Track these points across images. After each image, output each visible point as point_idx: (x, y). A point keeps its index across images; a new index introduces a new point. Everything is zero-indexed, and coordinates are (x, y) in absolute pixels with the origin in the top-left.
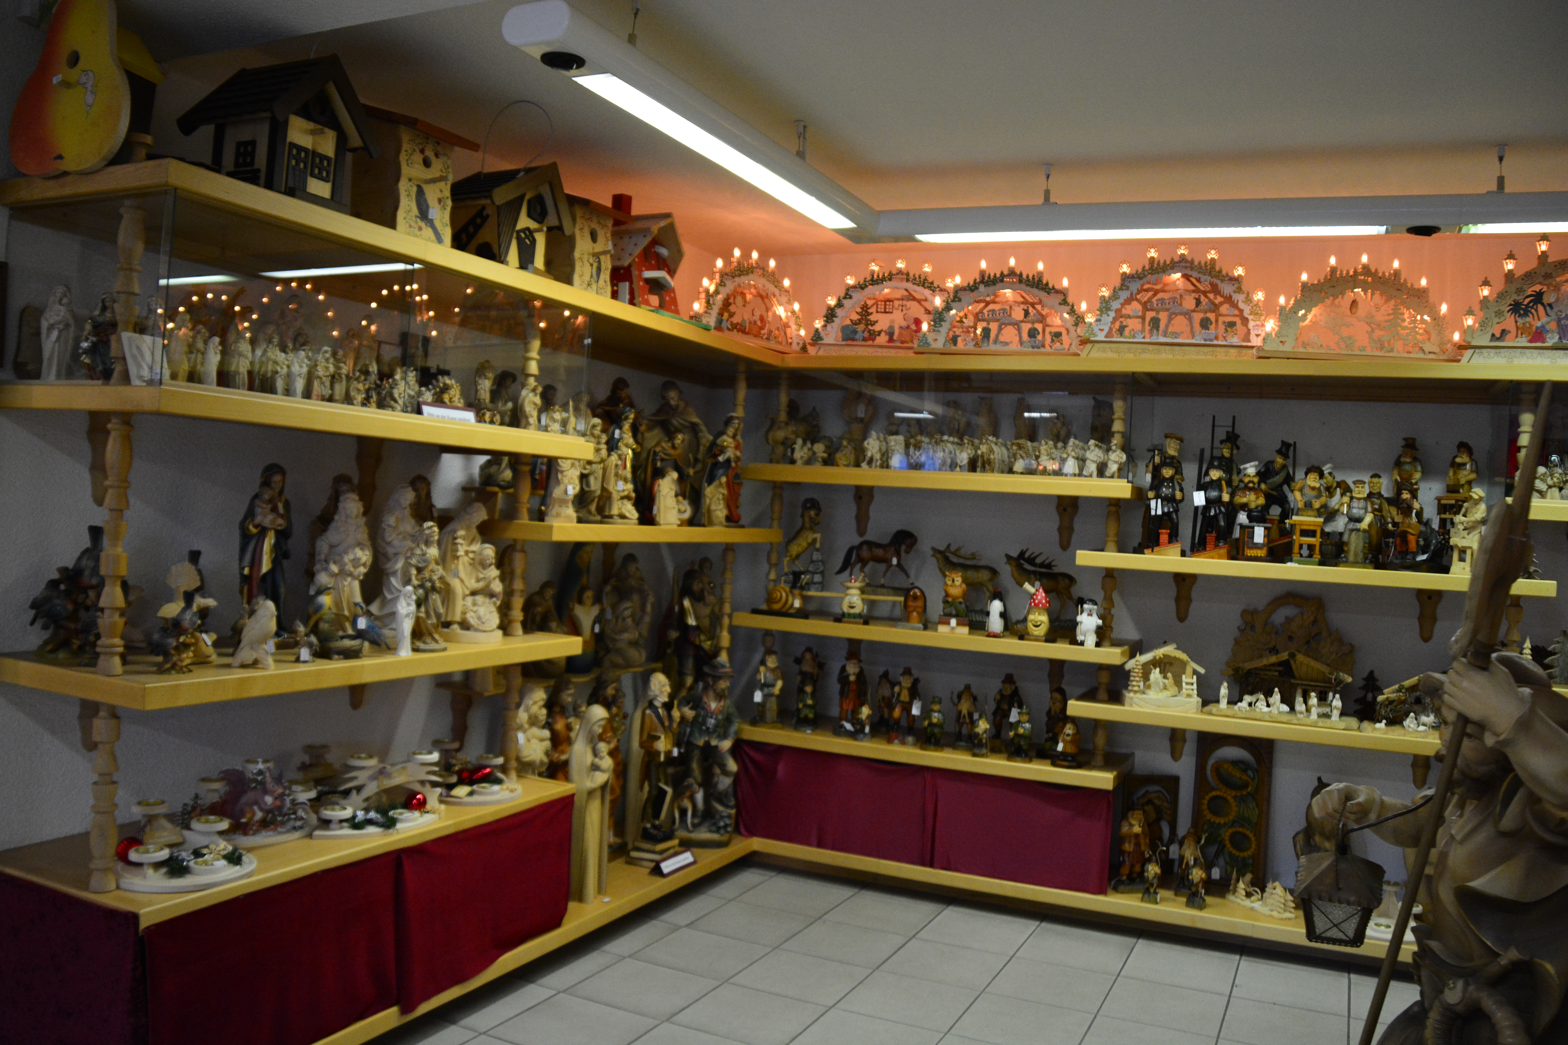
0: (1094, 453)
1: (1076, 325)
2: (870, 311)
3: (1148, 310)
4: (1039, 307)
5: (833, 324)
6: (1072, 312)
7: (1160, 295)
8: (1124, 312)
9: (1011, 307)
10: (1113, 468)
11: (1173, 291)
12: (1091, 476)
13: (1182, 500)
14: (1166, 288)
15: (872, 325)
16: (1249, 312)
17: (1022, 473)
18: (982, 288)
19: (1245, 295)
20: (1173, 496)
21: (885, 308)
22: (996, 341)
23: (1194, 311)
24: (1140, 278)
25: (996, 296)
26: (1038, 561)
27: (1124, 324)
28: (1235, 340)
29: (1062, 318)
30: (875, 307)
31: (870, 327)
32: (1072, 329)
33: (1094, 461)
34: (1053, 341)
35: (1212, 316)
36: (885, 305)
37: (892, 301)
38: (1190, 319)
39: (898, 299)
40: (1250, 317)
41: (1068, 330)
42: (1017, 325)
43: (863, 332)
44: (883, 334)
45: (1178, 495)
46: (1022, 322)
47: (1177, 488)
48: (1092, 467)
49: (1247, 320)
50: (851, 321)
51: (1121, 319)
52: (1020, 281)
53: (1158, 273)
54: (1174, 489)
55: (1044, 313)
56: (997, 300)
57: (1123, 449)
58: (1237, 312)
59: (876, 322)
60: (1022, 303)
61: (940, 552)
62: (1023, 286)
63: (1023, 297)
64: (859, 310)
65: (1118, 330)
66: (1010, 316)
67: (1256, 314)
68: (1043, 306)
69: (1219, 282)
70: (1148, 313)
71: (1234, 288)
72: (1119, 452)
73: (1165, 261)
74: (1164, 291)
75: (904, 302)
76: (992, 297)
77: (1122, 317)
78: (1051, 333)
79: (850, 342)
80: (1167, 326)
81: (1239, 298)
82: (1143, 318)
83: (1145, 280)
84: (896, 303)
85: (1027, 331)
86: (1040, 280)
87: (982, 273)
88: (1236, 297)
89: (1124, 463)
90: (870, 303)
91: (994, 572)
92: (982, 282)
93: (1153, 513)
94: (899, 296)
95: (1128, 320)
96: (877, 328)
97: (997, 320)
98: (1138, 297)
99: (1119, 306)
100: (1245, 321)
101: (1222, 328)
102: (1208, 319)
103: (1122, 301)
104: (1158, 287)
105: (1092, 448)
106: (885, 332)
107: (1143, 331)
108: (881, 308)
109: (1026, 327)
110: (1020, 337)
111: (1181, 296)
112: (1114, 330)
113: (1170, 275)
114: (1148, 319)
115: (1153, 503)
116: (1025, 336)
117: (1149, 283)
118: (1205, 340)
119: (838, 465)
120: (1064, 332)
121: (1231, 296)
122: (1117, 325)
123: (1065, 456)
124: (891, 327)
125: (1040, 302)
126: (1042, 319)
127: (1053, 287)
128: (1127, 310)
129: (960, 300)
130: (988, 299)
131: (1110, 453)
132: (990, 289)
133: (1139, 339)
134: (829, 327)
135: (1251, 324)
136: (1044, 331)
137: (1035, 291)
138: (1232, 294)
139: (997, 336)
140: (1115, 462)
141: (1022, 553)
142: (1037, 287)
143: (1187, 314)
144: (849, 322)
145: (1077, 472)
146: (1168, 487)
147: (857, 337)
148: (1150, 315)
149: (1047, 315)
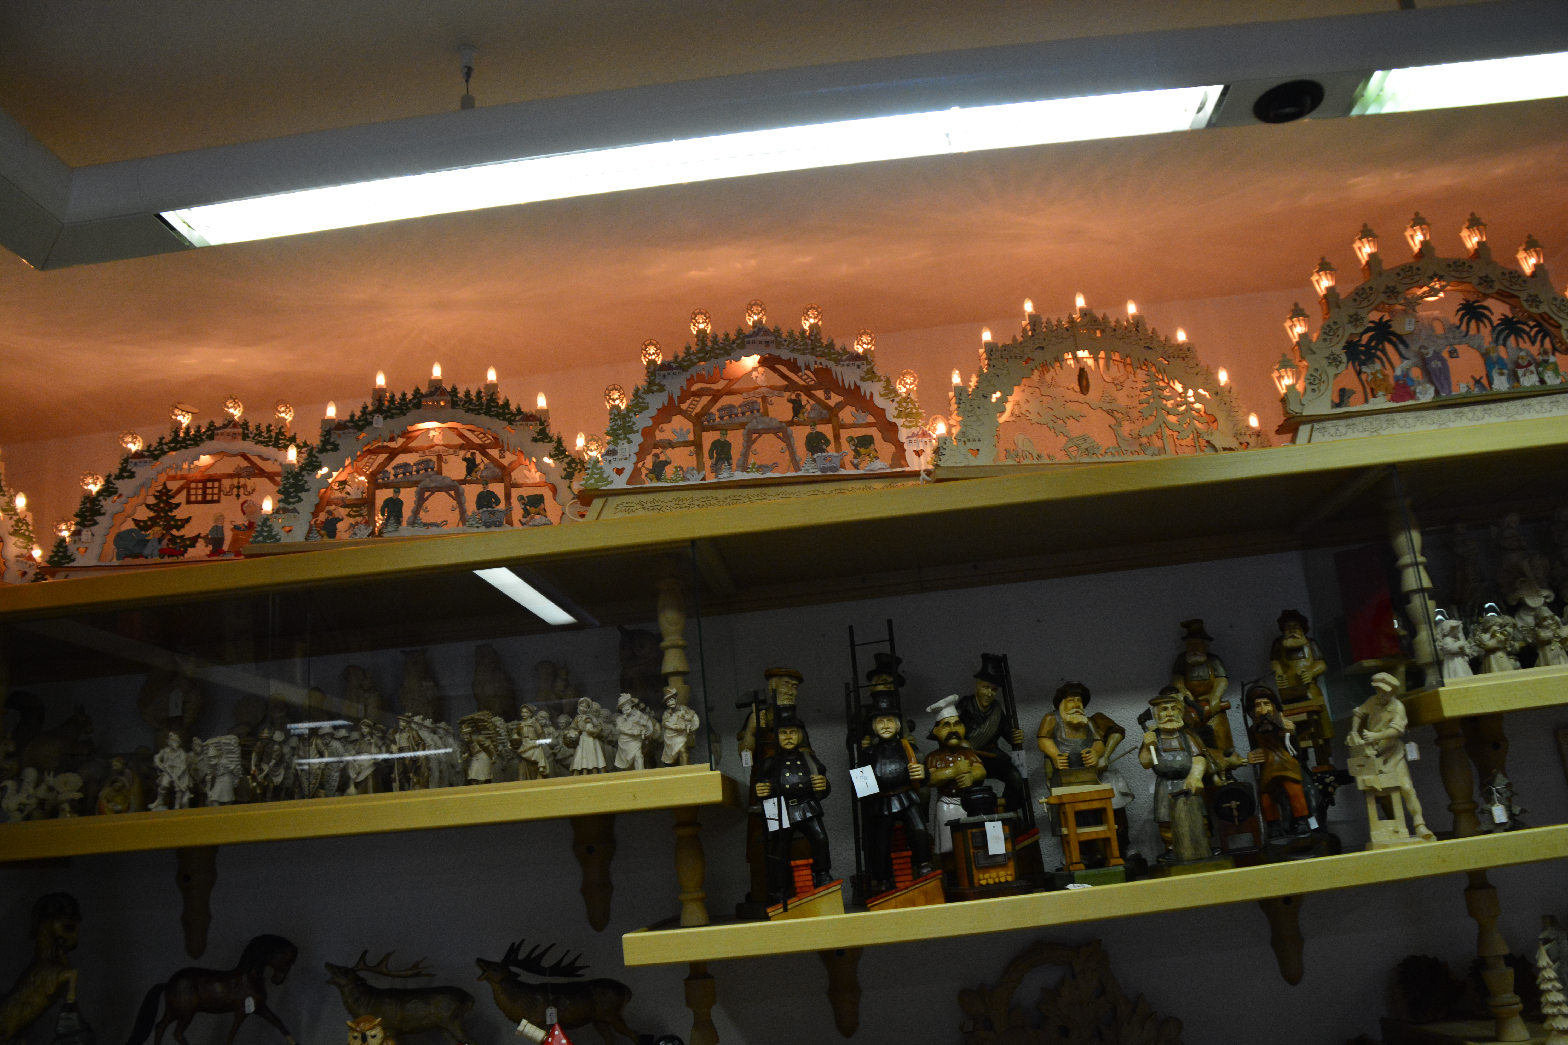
0: (631, 720)
1: (569, 476)
2: (174, 501)
3: (705, 429)
4: (494, 453)
5: (94, 528)
6: (559, 452)
7: (725, 401)
8: (659, 436)
9: (440, 457)
10: (678, 744)
11: (748, 391)
12: (632, 767)
13: (825, 793)
14: (735, 387)
15: (179, 528)
16: (896, 413)
17: (488, 781)
18: (378, 421)
19: (883, 384)
20: (809, 784)
21: (204, 494)
22: (414, 522)
23: (791, 423)
24: (684, 369)
25: (407, 435)
26: (547, 962)
27: (662, 458)
28: (880, 466)
29: (540, 466)
30: (184, 492)
31: (174, 532)
32: (562, 485)
33: (634, 737)
34: (527, 513)
35: (827, 430)
36: (205, 488)
37: (219, 480)
38: (787, 439)
39: (230, 476)
40: (900, 422)
41: (554, 489)
42: (454, 489)
43: (160, 540)
44: (201, 543)
45: (818, 782)
46: (464, 482)
47: (814, 767)
48: (633, 750)
49: (894, 427)
50: (136, 522)
51: (655, 451)
52: (454, 404)
53: (716, 357)
54: (807, 772)
55: (505, 462)
56: (412, 445)
57: (691, 704)
58: (871, 419)
59: (188, 520)
60: (461, 447)
61: (344, 971)
62: (460, 412)
63: (462, 436)
64: (152, 501)
65: (651, 471)
66: (440, 472)
67: (909, 415)
68: (502, 450)
69: (831, 364)
70: (705, 435)
71: (861, 372)
72: (682, 710)
73: (727, 335)
74: (731, 393)
75: (242, 481)
76: (401, 441)
77: (656, 446)
78: (521, 498)
79: (129, 561)
80: (745, 455)
81: (874, 389)
82: (697, 444)
83: (693, 371)
84: (227, 483)
85: (475, 498)
86: (493, 399)
87: (379, 394)
88: (867, 388)
89: (698, 732)
90: (173, 486)
91: (461, 997)
92: (379, 410)
93: (773, 826)
94: (230, 470)
95: (669, 451)
96: (188, 532)
97: (414, 484)
98: (684, 406)
99: (650, 423)
100: (890, 430)
101: (847, 448)
102: (821, 436)
103: (652, 411)
104: (720, 385)
105: (627, 709)
106: (205, 538)
107: (700, 467)
108: (197, 493)
109: (471, 492)
110: (463, 512)
111: (764, 398)
112: (644, 471)
113: (738, 359)
114: (707, 446)
115: (770, 808)
116: (471, 506)
117: (701, 379)
118: (823, 470)
119: (102, 813)
120: (547, 493)
121: (858, 387)
122: (649, 461)
123: (573, 734)
124: (218, 530)
125: (497, 443)
126: (504, 474)
127: (519, 410)
128: (666, 432)
129: (336, 448)
130: (392, 445)
131: (666, 714)
132: (395, 424)
133: (695, 480)
134: (86, 534)
135: (903, 434)
136: (508, 496)
137: (484, 419)
138: (859, 383)
139: (416, 512)
140: (679, 732)
141: (513, 950)
142: (488, 413)
143: (782, 431)
144: (130, 525)
145: (602, 764)
146: (793, 769)
147: (147, 551)
148: (709, 438)
149: (512, 467)
